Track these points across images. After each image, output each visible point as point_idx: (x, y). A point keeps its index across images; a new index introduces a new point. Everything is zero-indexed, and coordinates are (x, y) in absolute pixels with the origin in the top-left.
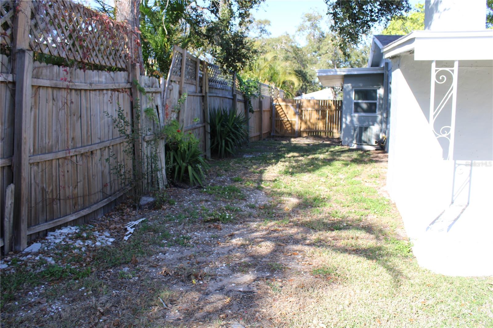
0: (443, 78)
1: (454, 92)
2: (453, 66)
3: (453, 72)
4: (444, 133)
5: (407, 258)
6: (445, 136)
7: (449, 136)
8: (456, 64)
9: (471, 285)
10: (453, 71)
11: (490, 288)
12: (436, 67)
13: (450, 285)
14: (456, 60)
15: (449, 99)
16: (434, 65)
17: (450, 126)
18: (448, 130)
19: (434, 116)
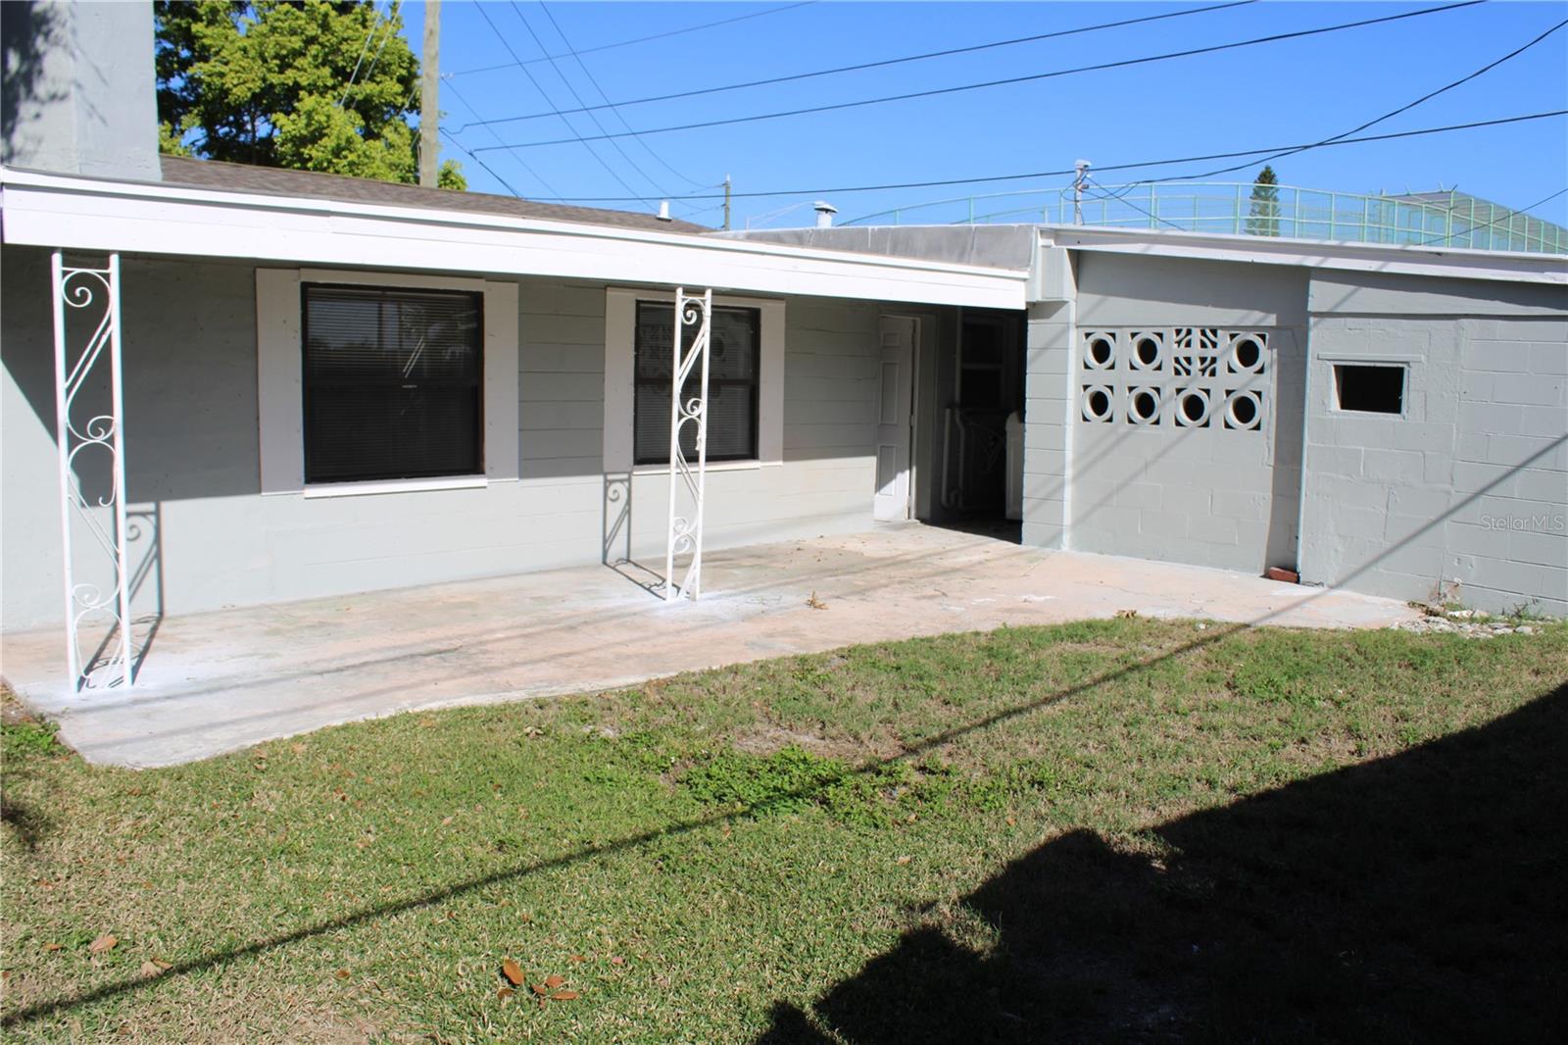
0: (84, 295)
1: (116, 329)
2: (106, 266)
3: (108, 280)
4: (97, 434)
5: (54, 758)
6: (99, 440)
7: (111, 440)
8: (114, 260)
9: (220, 770)
10: (107, 277)
11: (258, 766)
12: (64, 265)
13: (178, 782)
14: (114, 252)
15: (102, 350)
16: (57, 259)
17: (112, 415)
18: (108, 425)
19: (69, 391)
